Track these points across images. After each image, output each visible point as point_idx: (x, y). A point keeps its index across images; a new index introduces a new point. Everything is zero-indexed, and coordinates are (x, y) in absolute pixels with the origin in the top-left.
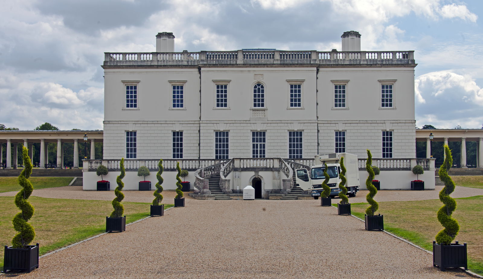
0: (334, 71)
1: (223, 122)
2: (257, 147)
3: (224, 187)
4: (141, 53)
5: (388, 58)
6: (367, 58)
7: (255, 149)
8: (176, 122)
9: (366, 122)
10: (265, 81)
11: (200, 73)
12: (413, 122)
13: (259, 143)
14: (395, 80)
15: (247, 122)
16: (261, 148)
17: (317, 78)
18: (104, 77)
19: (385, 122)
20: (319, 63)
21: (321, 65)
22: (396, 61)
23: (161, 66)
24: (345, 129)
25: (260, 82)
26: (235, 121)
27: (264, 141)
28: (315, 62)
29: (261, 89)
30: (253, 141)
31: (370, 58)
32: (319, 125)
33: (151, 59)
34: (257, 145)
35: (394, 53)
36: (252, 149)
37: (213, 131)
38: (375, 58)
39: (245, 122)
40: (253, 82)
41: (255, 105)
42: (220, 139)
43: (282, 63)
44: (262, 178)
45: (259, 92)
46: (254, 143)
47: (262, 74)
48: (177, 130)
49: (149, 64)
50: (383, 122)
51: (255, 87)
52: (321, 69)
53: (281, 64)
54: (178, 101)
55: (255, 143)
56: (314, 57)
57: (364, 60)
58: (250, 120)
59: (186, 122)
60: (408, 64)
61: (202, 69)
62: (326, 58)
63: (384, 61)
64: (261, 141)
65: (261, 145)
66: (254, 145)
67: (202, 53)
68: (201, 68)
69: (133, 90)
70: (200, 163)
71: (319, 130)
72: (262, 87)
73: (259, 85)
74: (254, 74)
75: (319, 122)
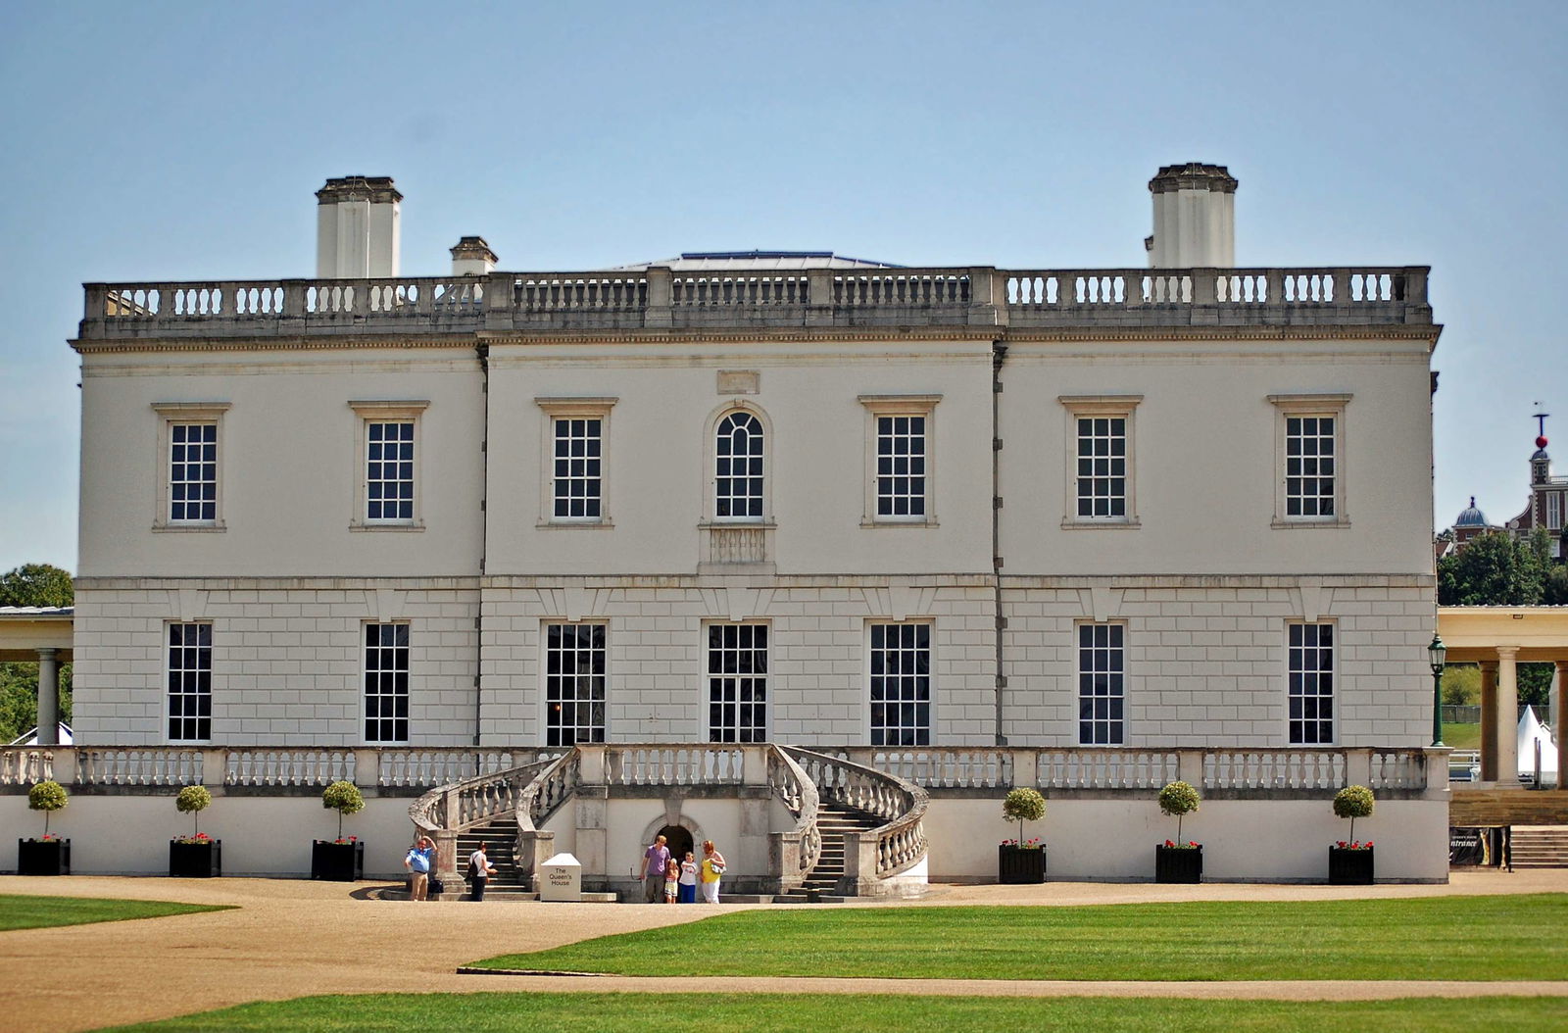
0: (1075, 356)
1: (579, 582)
2: (730, 696)
4: (239, 284)
5: (1316, 297)
6: (1222, 297)
7: (723, 702)
8: (379, 584)
9: (1216, 581)
10: (763, 404)
11: (485, 367)
13: (738, 677)
14: (1343, 395)
15: (686, 582)
16: (745, 695)
17: (997, 388)
18: (80, 386)
19: (1301, 582)
20: (1005, 322)
21: (1015, 330)
22: (1348, 313)
23: (320, 337)
24: (1125, 613)
25: (746, 405)
26: (633, 576)
27: (761, 667)
28: (989, 319)
29: (749, 436)
30: (714, 666)
31: (1236, 298)
32: (1006, 596)
33: (278, 309)
34: (730, 684)
35: (1342, 275)
36: (706, 702)
37: (538, 620)
38: (1256, 299)
39: (675, 583)
40: (716, 406)
41: (723, 508)
43: (841, 321)
44: (696, 826)
45: (740, 449)
46: (716, 676)
47: (751, 370)
48: (385, 619)
49: (269, 328)
50: (1289, 582)
51: (725, 427)
52: (1012, 349)
53: (835, 327)
54: (391, 490)
55: (723, 676)
56: (986, 293)
57: (1205, 307)
58: (698, 575)
59: (424, 584)
61: (493, 351)
62: (1039, 299)
63: (1297, 313)
64: (745, 669)
65: (746, 683)
66: (715, 684)
67: (495, 282)
68: (490, 347)
69: (202, 444)
70: (478, 763)
71: (1004, 615)
72: (756, 427)
73: (740, 418)
74: (716, 369)
75: (1006, 583)
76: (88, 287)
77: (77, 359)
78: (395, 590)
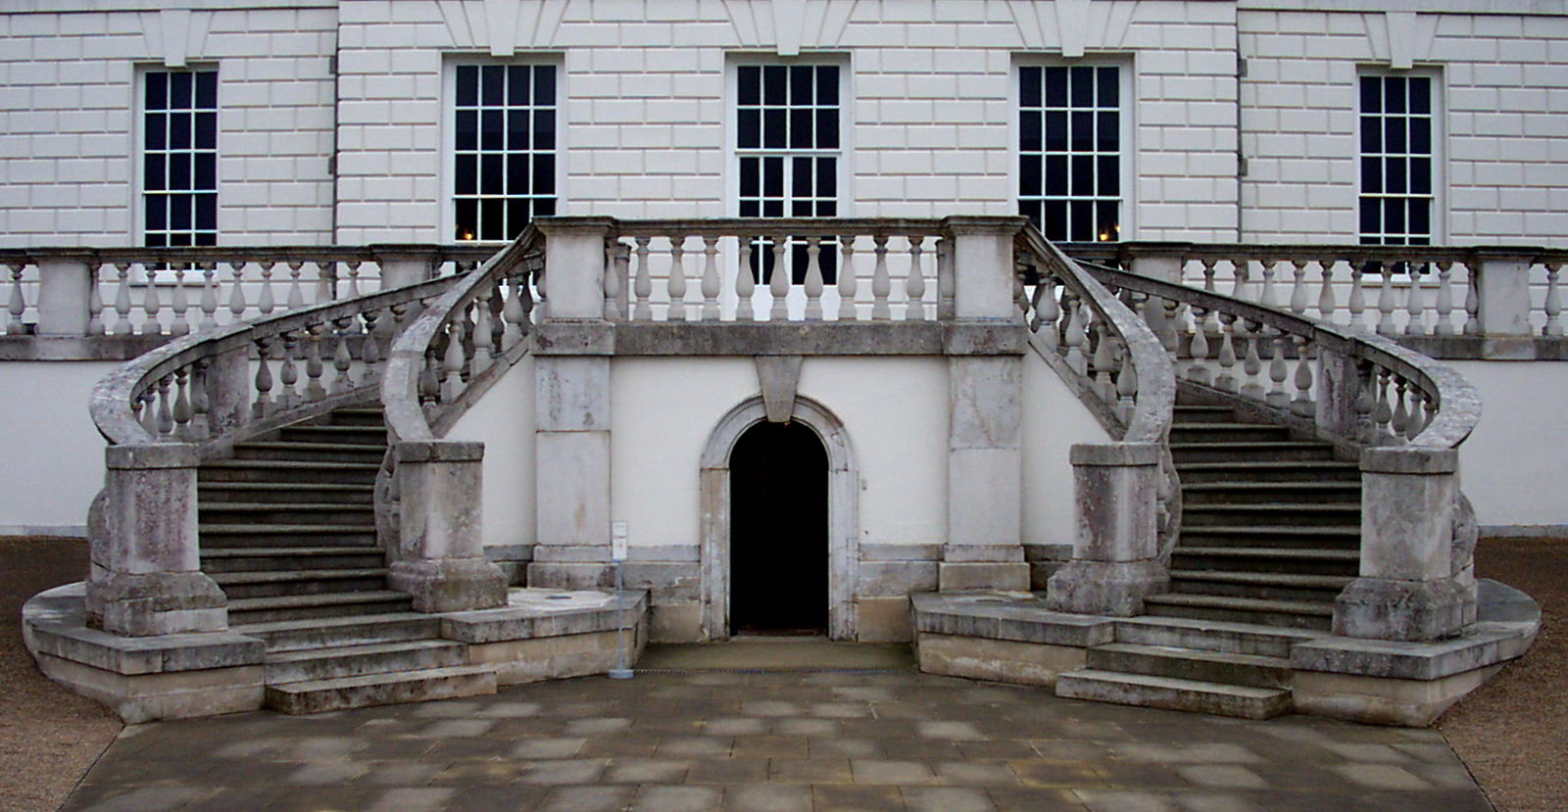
2: (775, 186)
3: (408, 539)
7: (762, 199)
13: (788, 155)
16: (801, 187)
24: (1437, 55)
27: (830, 137)
30: (747, 136)
34: (774, 166)
36: (732, 198)
37: (437, 55)
42: (493, 119)
44: (835, 421)
46: (750, 152)
48: (175, 60)
55: (762, 153)
64: (801, 139)
65: (801, 166)
66: (748, 167)
71: (1243, 55)
78: (193, 10)
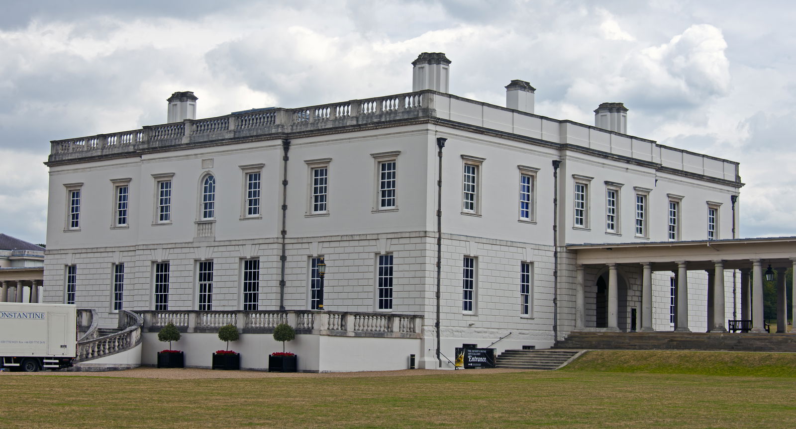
0: (311, 143)
1: (160, 246)
2: (205, 290)
5: (392, 108)
7: (203, 293)
8: (116, 249)
9: (351, 238)
10: (216, 171)
12: (422, 234)
14: (397, 152)
15: (190, 245)
17: (286, 159)
19: (380, 237)
20: (290, 130)
22: (401, 114)
23: (102, 156)
25: (212, 172)
28: (278, 130)
29: (213, 185)
30: (201, 279)
32: (287, 247)
35: (401, 97)
36: (198, 293)
38: (372, 112)
39: (187, 245)
40: (201, 172)
41: (205, 215)
42: (162, 276)
43: (236, 136)
45: (210, 190)
46: (201, 282)
47: (211, 159)
48: (117, 263)
49: (93, 154)
50: (375, 237)
51: (206, 182)
52: (293, 142)
53: (234, 138)
55: (203, 282)
57: (352, 118)
58: (193, 242)
59: (127, 249)
60: (417, 117)
61: (143, 157)
64: (209, 279)
66: (201, 286)
67: (147, 129)
72: (214, 181)
73: (210, 177)
74: (201, 159)
75: (286, 241)
76: (52, 142)
77: (48, 169)
78: (120, 251)
